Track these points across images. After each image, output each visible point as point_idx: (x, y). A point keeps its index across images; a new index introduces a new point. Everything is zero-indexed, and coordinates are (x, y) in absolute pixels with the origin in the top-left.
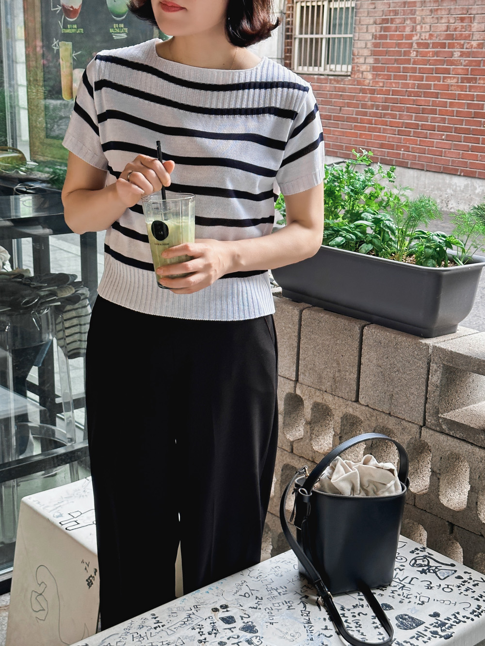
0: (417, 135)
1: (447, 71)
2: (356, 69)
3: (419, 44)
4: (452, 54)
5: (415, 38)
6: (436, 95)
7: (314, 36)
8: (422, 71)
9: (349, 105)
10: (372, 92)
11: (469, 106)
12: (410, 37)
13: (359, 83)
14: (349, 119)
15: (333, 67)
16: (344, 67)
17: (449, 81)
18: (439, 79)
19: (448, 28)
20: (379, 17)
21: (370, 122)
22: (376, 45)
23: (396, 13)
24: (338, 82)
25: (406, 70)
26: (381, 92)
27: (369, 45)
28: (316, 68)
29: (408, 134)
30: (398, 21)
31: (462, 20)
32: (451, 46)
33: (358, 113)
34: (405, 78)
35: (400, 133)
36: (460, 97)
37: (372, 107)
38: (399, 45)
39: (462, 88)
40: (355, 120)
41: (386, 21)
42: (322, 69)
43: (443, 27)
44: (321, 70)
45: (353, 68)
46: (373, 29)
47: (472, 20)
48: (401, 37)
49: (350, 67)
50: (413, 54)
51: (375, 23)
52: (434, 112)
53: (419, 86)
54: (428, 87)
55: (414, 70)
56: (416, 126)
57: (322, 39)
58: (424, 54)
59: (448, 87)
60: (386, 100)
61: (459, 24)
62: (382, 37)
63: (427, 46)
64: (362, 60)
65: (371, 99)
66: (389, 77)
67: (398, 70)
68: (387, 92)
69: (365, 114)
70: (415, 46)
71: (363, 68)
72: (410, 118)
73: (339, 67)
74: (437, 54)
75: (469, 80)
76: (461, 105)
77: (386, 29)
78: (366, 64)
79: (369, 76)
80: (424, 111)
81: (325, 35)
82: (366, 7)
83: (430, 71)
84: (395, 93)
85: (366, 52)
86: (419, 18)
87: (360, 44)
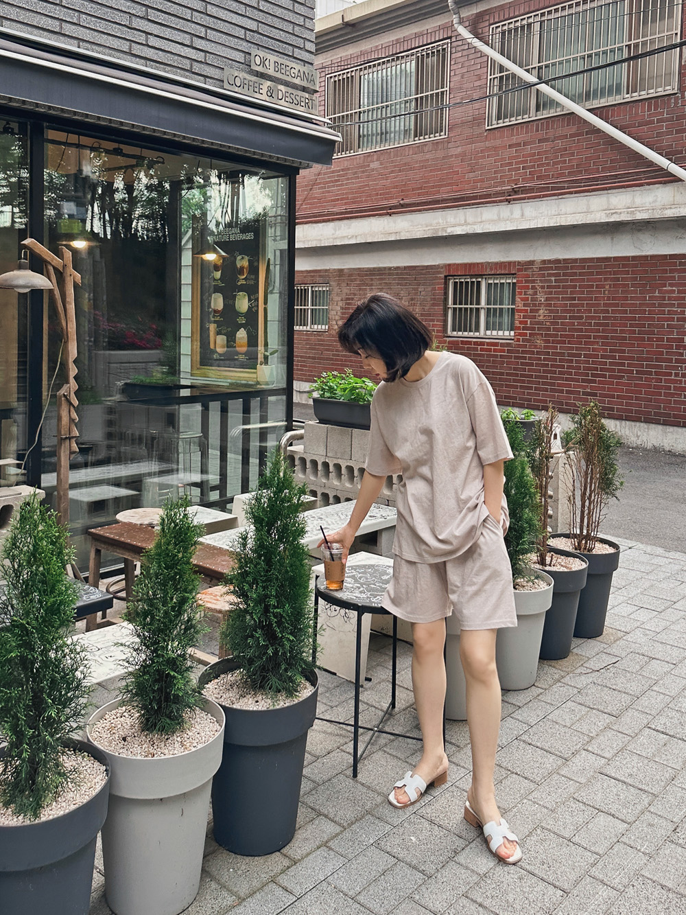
2: (331, 327)
7: (303, 307)
9: (327, 350)
13: (333, 336)
14: (327, 359)
15: (316, 326)
16: (323, 327)
20: (344, 296)
21: (341, 360)
22: (343, 313)
23: (355, 294)
24: (320, 336)
27: (339, 314)
28: (305, 327)
33: (333, 355)
40: (332, 359)
41: (348, 299)
42: (309, 327)
45: (329, 327)
46: (340, 304)
49: (327, 327)
51: (342, 300)
57: (308, 309)
62: (346, 309)
64: (334, 322)
69: (338, 355)
73: (320, 327)
77: (349, 304)
81: (310, 307)
82: (336, 290)
85: (337, 318)
87: (333, 313)
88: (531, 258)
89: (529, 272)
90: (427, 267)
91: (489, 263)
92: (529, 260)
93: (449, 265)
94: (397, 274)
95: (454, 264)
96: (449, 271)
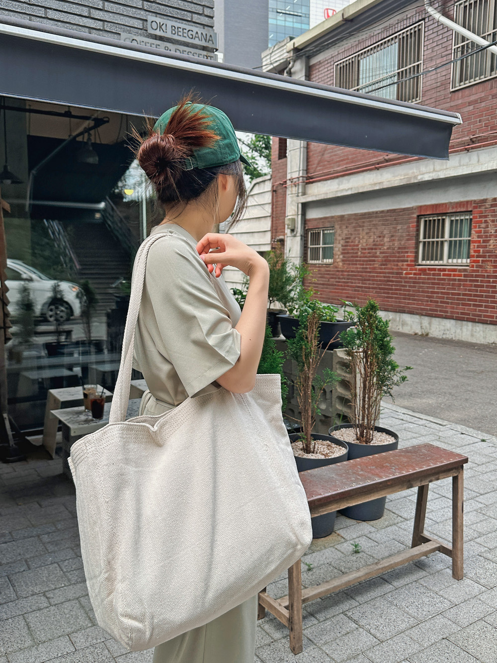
0: (363, 291)
1: (374, 261)
2: (335, 261)
3: (362, 249)
4: (376, 253)
5: (360, 246)
6: (370, 272)
7: (316, 246)
8: (364, 261)
9: (332, 278)
10: (342, 271)
11: (384, 277)
12: (358, 245)
13: (336, 268)
15: (325, 260)
16: (330, 260)
17: (376, 266)
18: (370, 265)
19: (374, 241)
20: (344, 236)
21: (342, 286)
22: (343, 250)
23: (351, 234)
24: (327, 267)
25: (356, 261)
26: (346, 271)
27: (340, 250)
28: (318, 261)
29: (358, 291)
30: (352, 238)
31: (380, 237)
32: (376, 249)
33: (337, 282)
34: (356, 264)
35: (355, 291)
36: (380, 273)
37: (342, 279)
38: (353, 249)
39: (381, 269)
40: (335, 285)
41: (347, 238)
43: (371, 240)
44: (320, 262)
46: (342, 242)
47: (384, 237)
48: (354, 246)
49: (332, 260)
50: (360, 253)
51: (342, 239)
52: (369, 280)
53: (363, 268)
54: (367, 268)
55: (360, 261)
56: (361, 287)
57: (320, 247)
58: (364, 253)
59: (375, 268)
60: (348, 275)
61: (379, 239)
62: (346, 246)
63: (365, 249)
64: (337, 257)
65: (342, 275)
66: (349, 264)
67: (353, 261)
68: (348, 272)
69: (339, 282)
70: (360, 249)
71: (338, 260)
72: (359, 283)
73: (327, 260)
74: (369, 253)
75: (384, 265)
76: (381, 277)
77: (348, 242)
78: (339, 257)
79: (341, 264)
80: (365, 280)
81: (321, 245)
82: (338, 232)
83: (367, 261)
84: (352, 272)
85: (339, 253)
86: (361, 237)
87: (337, 249)
88: (485, 197)
89: (483, 209)
90: (404, 210)
91: (451, 203)
92: (482, 198)
93: (421, 207)
94: (382, 217)
95: (425, 206)
96: (421, 211)
